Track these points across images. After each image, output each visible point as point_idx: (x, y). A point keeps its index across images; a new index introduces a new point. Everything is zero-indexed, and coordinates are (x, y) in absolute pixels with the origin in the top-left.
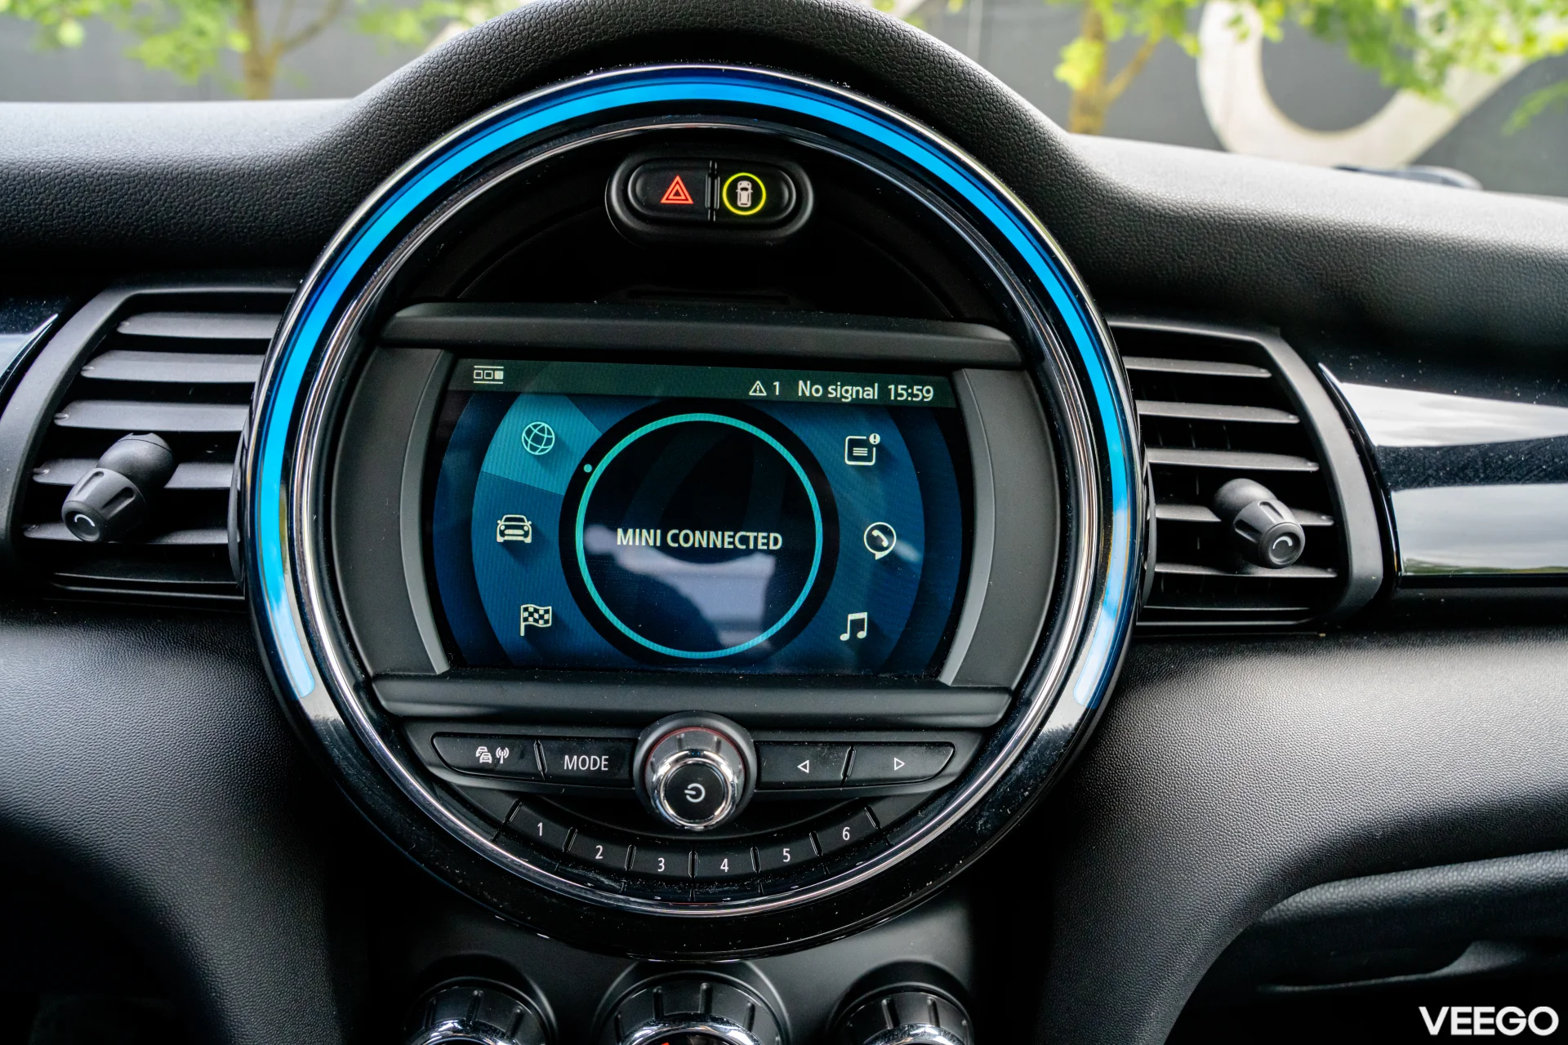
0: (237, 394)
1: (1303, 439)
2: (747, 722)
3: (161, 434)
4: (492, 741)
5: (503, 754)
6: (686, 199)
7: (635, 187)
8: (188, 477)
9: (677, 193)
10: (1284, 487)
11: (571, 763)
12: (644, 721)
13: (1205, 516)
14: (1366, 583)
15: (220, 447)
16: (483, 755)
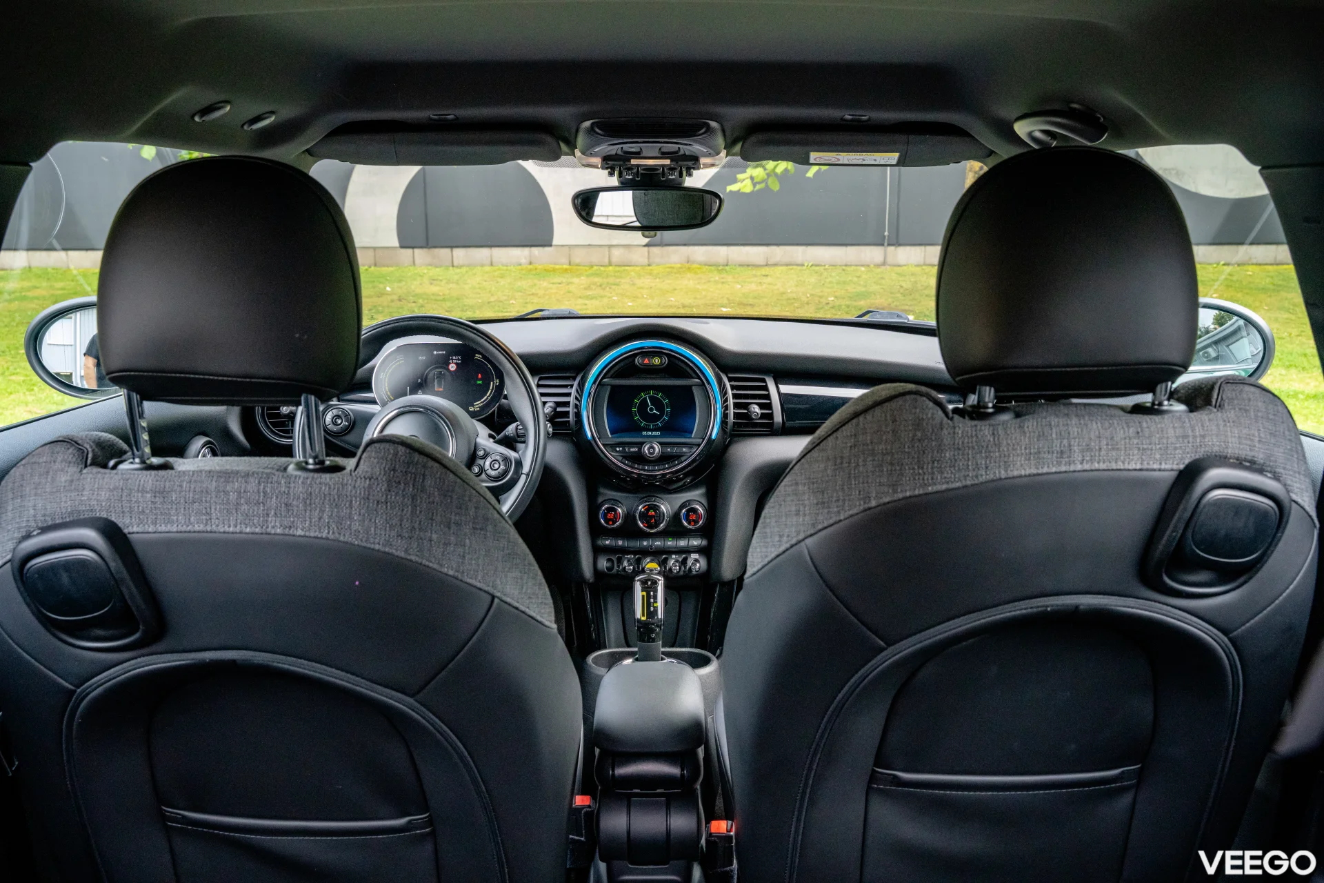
0: (569, 395)
1: (768, 397)
2: (661, 443)
3: (555, 402)
4: (619, 447)
5: (621, 449)
6: (648, 362)
7: (640, 361)
8: (559, 409)
9: (646, 361)
10: (761, 406)
11: (632, 450)
12: (642, 443)
13: (746, 411)
14: (779, 423)
15: (567, 404)
16: (618, 449)
